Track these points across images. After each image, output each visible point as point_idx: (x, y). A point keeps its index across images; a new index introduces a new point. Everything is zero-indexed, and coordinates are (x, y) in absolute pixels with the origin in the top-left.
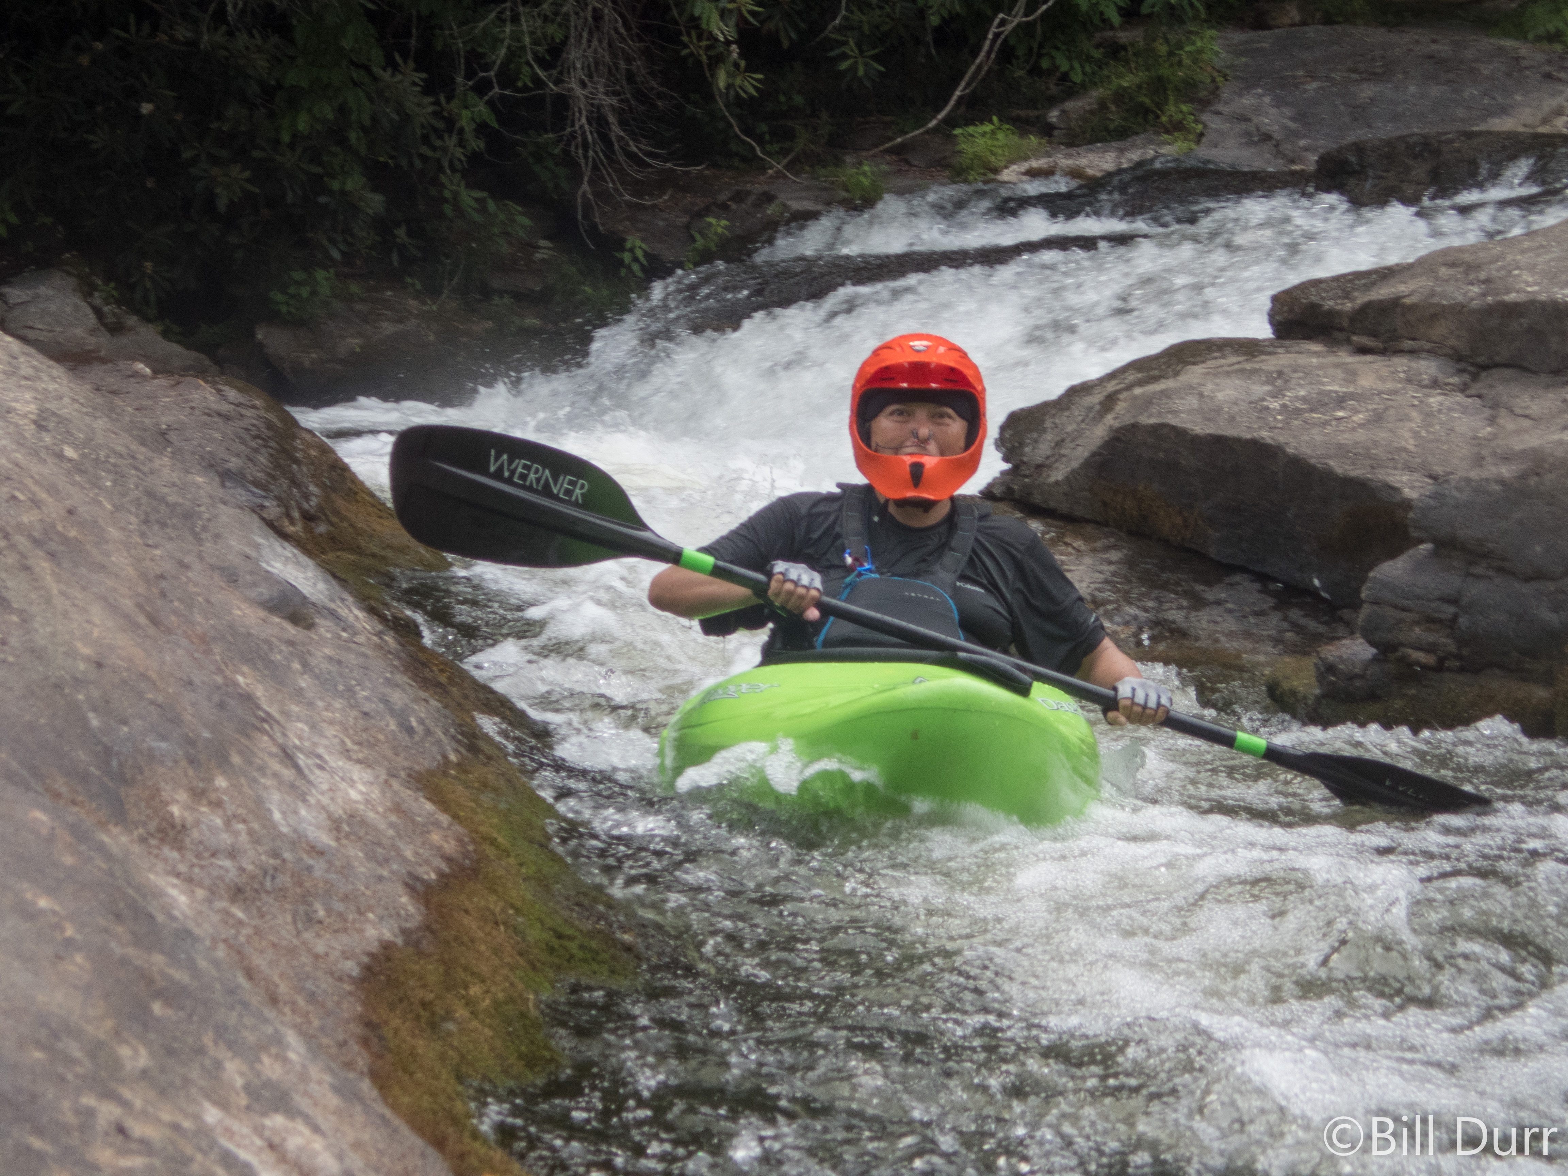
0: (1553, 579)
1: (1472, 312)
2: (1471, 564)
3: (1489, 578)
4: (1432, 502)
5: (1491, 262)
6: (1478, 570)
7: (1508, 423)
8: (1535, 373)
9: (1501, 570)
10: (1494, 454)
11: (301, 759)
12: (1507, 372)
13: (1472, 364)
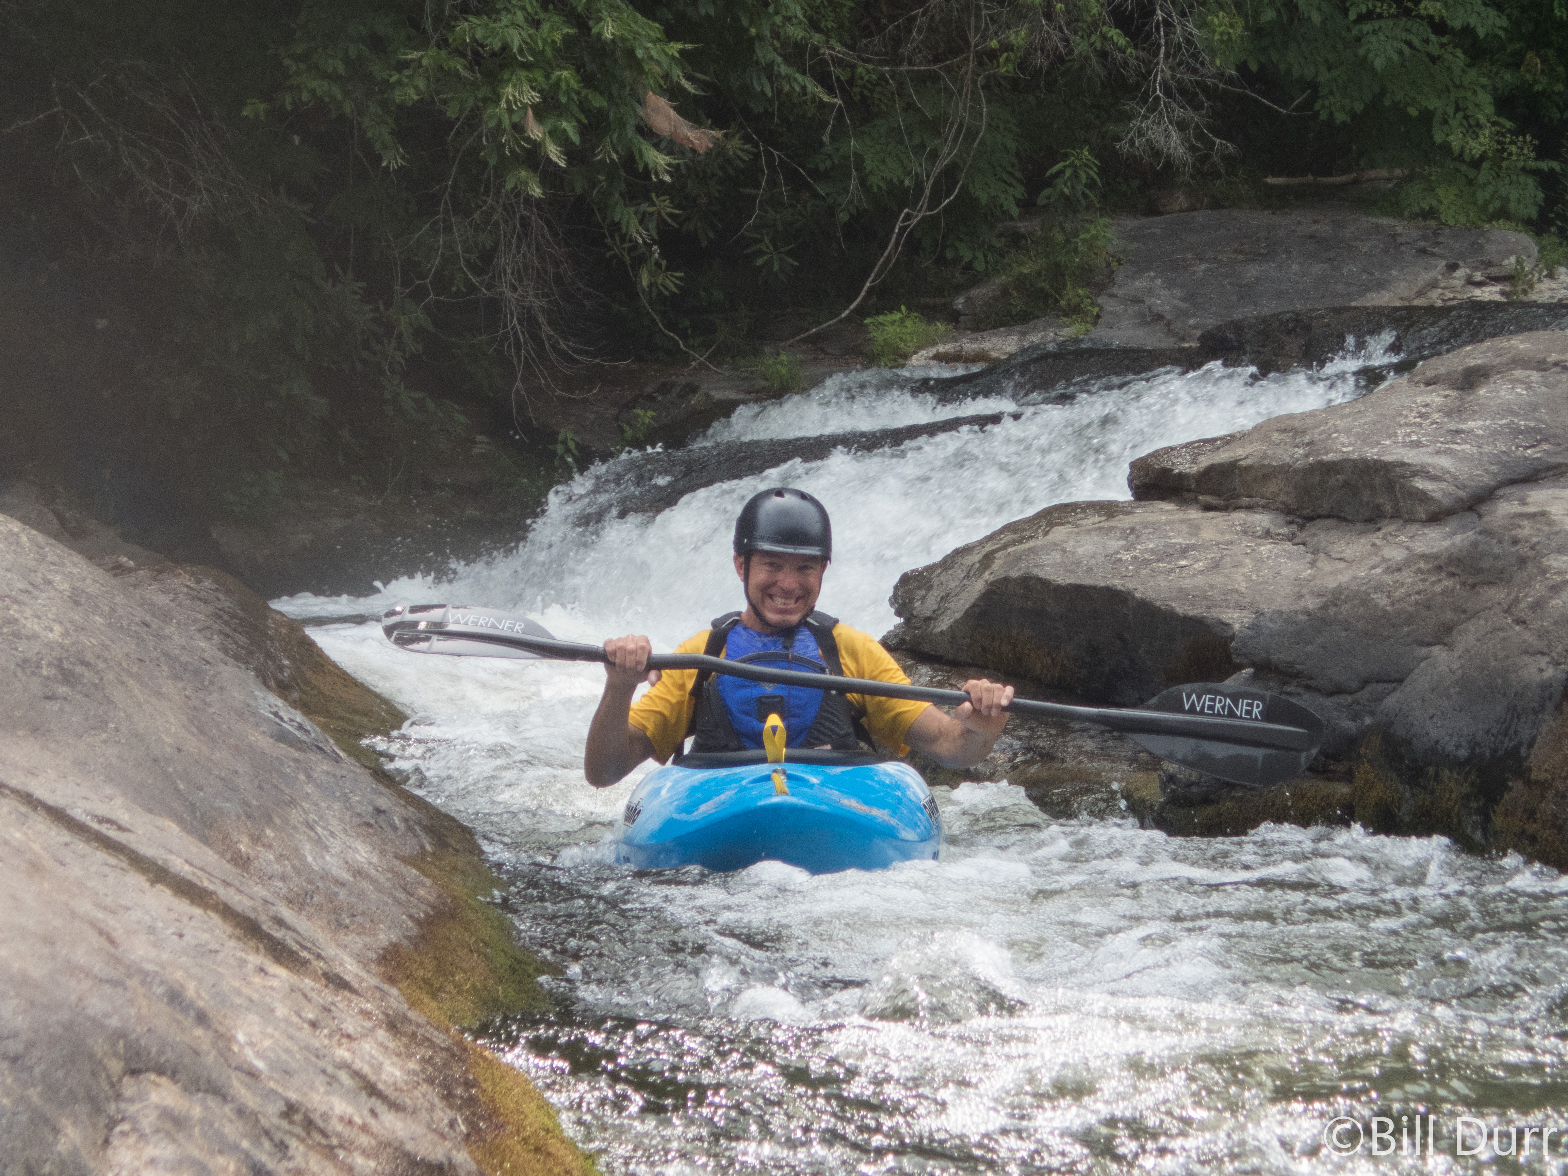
0: (1351, 693)
1: (1296, 471)
2: (1284, 683)
3: (1299, 694)
4: (1250, 632)
5: (1315, 427)
6: (1290, 689)
7: (1325, 565)
8: (1352, 522)
9: (1308, 688)
10: (1312, 592)
11: (319, 830)
12: (1327, 522)
13: (1299, 516)
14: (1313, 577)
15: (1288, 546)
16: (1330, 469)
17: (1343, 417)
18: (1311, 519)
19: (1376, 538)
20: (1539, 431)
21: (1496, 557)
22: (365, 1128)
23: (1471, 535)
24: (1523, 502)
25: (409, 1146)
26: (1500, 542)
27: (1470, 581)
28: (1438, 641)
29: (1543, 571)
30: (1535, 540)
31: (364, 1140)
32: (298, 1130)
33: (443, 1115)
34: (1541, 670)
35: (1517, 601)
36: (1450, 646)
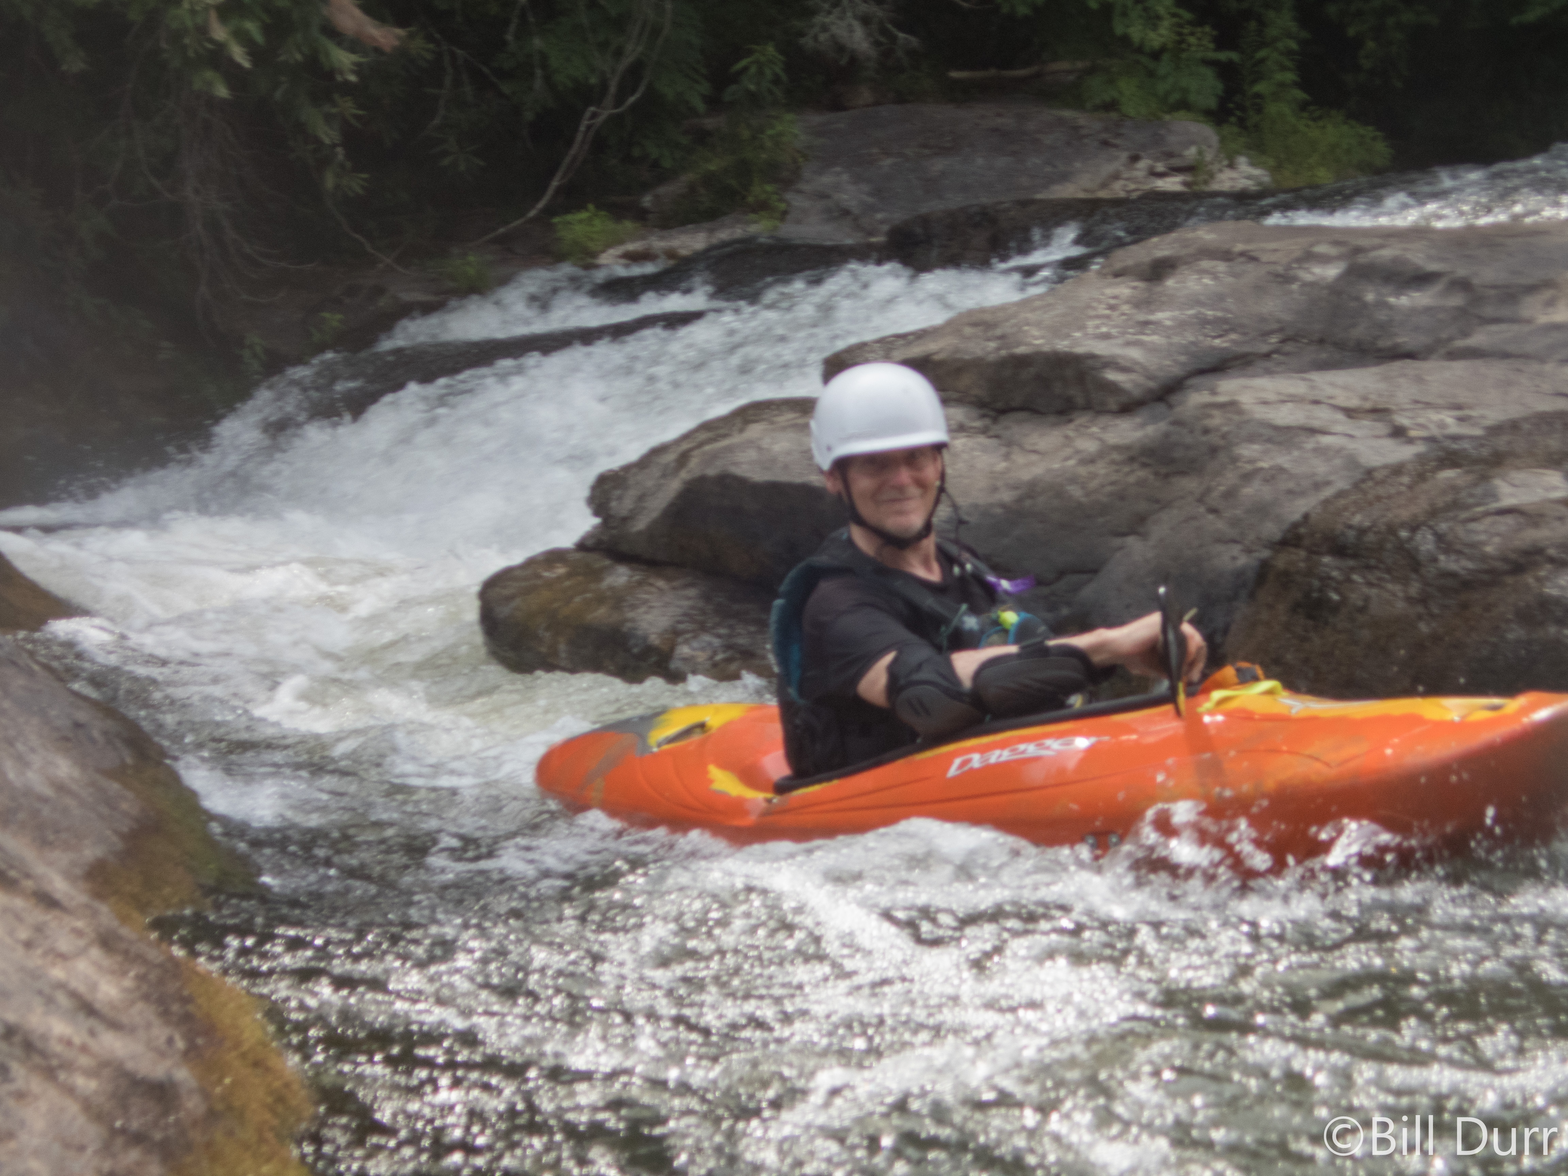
1: (988, 364)
5: (1007, 320)
7: (1019, 458)
8: (1044, 414)
10: (1007, 485)
12: (1020, 415)
13: (993, 409)
14: (1007, 470)
15: (982, 439)
16: (1021, 362)
17: (1034, 310)
18: (1003, 412)
19: (1069, 430)
20: (1225, 321)
21: (1188, 447)
22: (84, 1049)
23: (1162, 426)
24: (1214, 392)
25: (130, 1066)
26: (1191, 432)
27: (1164, 470)
28: (1132, 531)
29: (1234, 460)
30: (1225, 429)
31: (84, 1061)
32: (18, 1051)
33: (160, 1032)
34: (1234, 558)
35: (1209, 490)
36: (1144, 536)
